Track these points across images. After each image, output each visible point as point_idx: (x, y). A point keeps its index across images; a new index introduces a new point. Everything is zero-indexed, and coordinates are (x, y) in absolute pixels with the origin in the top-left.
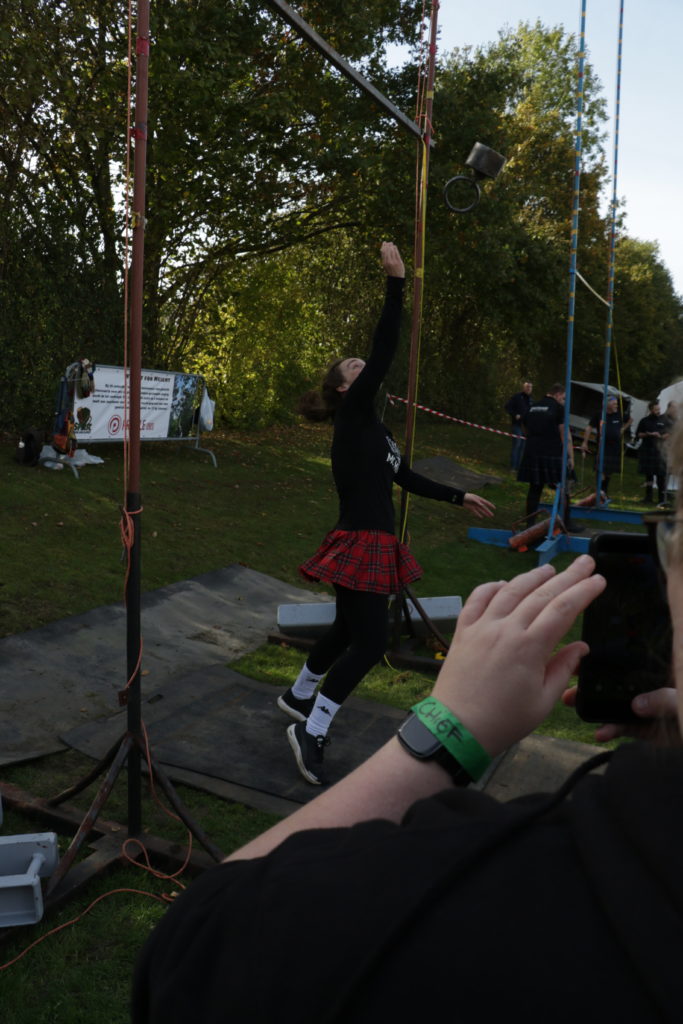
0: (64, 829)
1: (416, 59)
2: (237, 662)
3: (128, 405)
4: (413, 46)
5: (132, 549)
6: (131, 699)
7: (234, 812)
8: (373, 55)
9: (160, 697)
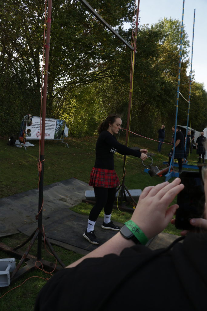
0: (18, 257)
1: (132, 27)
2: (72, 208)
3: (41, 128)
4: (132, 23)
5: (41, 172)
6: (39, 218)
7: (70, 254)
8: (120, 26)
9: (49, 218)
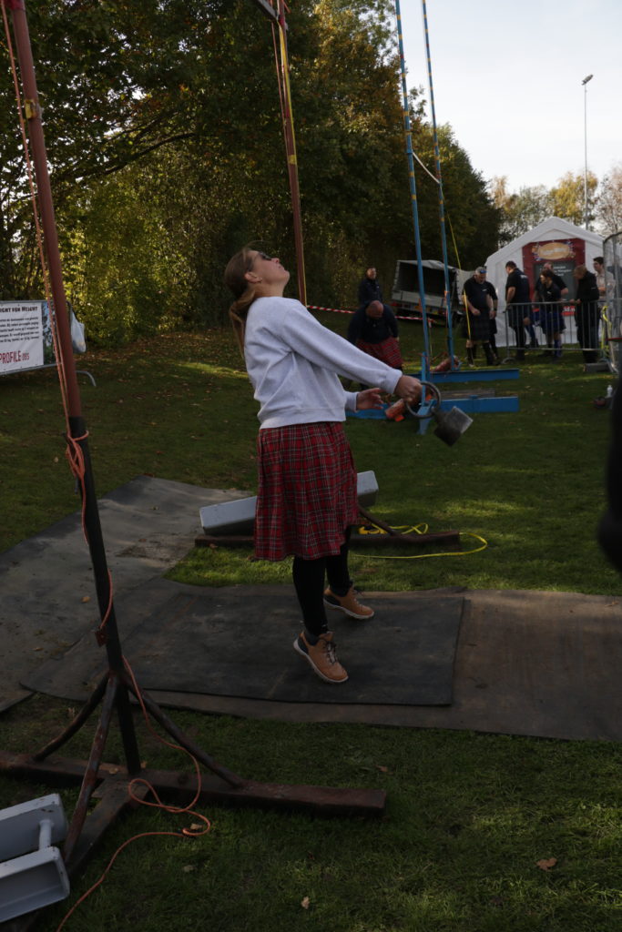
2: (172, 570)
5: (84, 478)
6: (108, 635)
7: (224, 725)
